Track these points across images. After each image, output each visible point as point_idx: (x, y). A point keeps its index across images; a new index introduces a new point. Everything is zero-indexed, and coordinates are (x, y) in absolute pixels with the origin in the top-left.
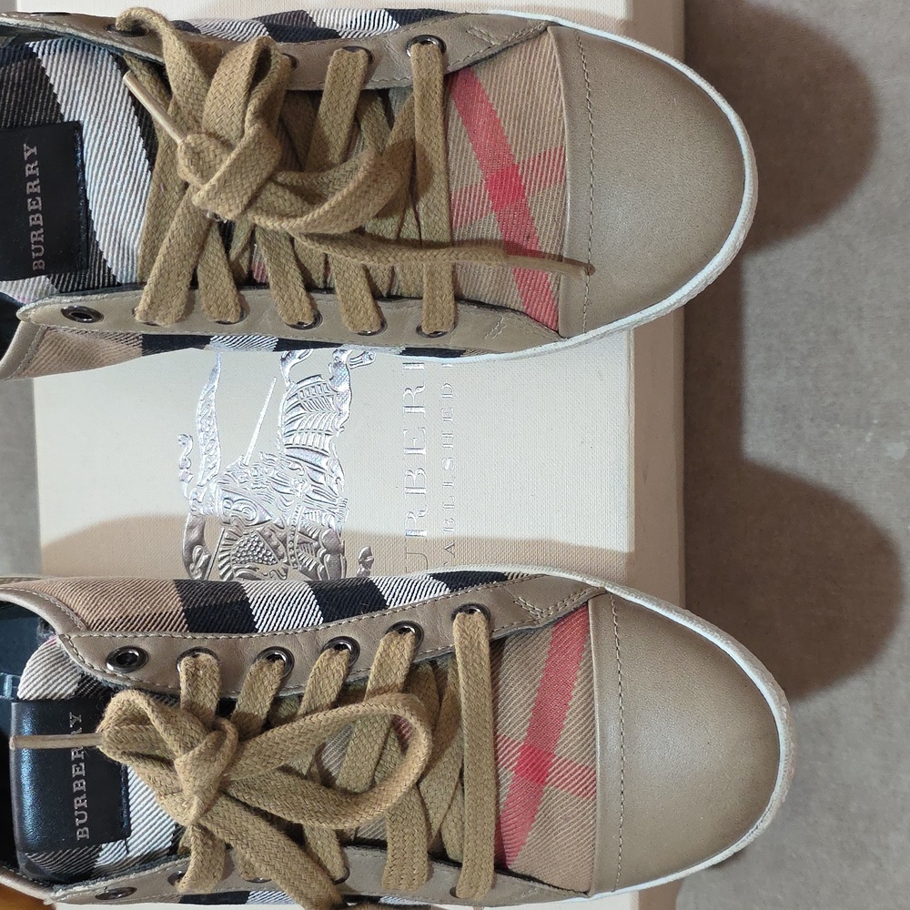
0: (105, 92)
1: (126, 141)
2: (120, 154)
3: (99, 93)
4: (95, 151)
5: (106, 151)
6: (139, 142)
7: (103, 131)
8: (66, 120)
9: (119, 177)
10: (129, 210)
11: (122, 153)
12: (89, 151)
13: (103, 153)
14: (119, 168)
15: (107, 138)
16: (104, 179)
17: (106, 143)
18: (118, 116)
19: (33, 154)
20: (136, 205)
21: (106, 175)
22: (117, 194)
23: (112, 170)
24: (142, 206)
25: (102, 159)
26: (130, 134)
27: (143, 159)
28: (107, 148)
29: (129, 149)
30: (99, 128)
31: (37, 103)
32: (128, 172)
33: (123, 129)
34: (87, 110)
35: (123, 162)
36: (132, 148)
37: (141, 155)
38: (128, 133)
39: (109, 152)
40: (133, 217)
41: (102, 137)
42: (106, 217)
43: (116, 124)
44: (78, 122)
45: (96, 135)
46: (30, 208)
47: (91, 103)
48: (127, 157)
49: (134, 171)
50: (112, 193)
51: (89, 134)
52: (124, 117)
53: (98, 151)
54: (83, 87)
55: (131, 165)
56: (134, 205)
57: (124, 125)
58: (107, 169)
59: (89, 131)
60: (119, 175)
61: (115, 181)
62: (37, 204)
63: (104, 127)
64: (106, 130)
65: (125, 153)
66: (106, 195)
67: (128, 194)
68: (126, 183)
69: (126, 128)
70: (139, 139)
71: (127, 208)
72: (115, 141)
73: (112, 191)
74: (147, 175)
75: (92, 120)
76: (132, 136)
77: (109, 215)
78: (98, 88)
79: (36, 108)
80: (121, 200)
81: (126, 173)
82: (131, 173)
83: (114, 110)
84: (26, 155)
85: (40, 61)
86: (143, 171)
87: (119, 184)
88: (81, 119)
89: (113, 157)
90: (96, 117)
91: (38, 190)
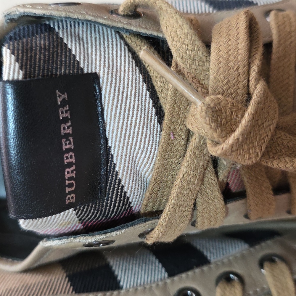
0: (110, 52)
1: (134, 85)
2: (131, 95)
3: (107, 53)
4: (112, 95)
5: (121, 94)
6: (143, 86)
7: (116, 79)
8: (85, 71)
9: (133, 115)
10: (143, 140)
11: (133, 95)
12: (107, 96)
13: (118, 97)
14: (132, 107)
15: (120, 84)
16: (122, 117)
17: (119, 89)
18: (125, 67)
19: (64, 99)
20: (148, 135)
21: (122, 113)
22: (133, 128)
23: (127, 109)
24: (151, 135)
25: (118, 101)
26: (136, 80)
27: (148, 99)
28: (121, 92)
29: (137, 91)
30: (112, 77)
31: (61, 61)
32: (139, 110)
33: (130, 77)
34: (100, 64)
35: (134, 101)
36: (139, 91)
37: (146, 96)
38: (134, 79)
39: (123, 95)
40: (146, 145)
41: (116, 84)
42: (125, 149)
43: (125, 73)
44: (96, 73)
45: (111, 83)
46: (65, 147)
47: (102, 60)
48: (137, 97)
49: (143, 109)
50: (128, 128)
51: (105, 82)
52: (129, 68)
53: (114, 94)
54: (94, 50)
55: (140, 104)
56: (146, 136)
57: (131, 73)
58: (123, 109)
59: (105, 80)
60: (133, 112)
61: (130, 118)
62: (70, 143)
63: (116, 76)
64: (118, 78)
65: (135, 95)
66: (124, 130)
67: (141, 127)
68: (139, 118)
69: (133, 75)
70: (143, 84)
71: (141, 139)
72: (126, 86)
73: (129, 126)
74: (152, 110)
75: (106, 72)
76: (137, 82)
77: (127, 147)
78: (105, 49)
79: (61, 65)
80: (136, 133)
81: (138, 110)
82: (141, 109)
83: (121, 63)
84: (59, 100)
85: (58, 33)
86: (149, 108)
87: (134, 120)
88: (97, 71)
89: (126, 99)
90: (108, 69)
91: (70, 131)
